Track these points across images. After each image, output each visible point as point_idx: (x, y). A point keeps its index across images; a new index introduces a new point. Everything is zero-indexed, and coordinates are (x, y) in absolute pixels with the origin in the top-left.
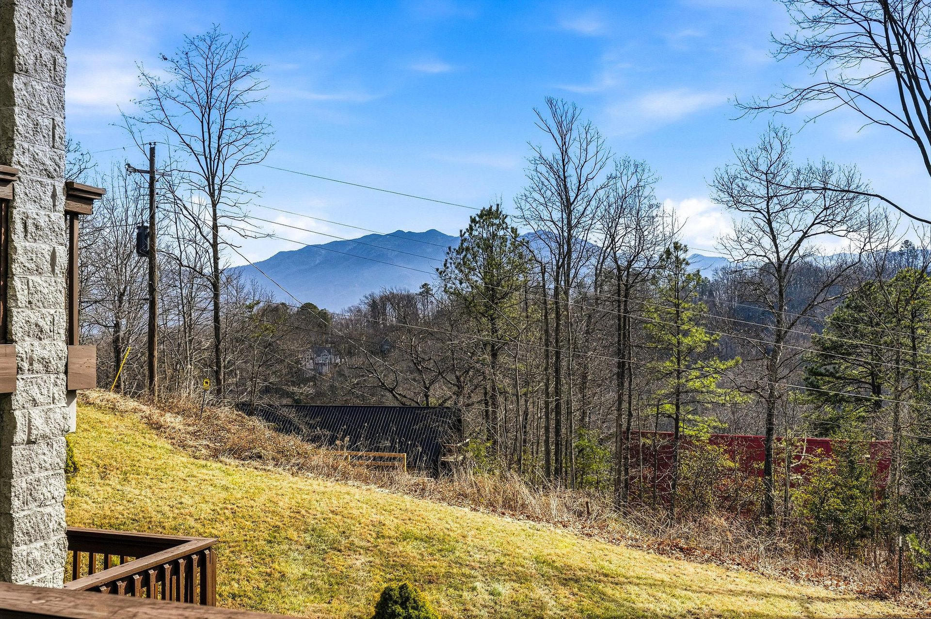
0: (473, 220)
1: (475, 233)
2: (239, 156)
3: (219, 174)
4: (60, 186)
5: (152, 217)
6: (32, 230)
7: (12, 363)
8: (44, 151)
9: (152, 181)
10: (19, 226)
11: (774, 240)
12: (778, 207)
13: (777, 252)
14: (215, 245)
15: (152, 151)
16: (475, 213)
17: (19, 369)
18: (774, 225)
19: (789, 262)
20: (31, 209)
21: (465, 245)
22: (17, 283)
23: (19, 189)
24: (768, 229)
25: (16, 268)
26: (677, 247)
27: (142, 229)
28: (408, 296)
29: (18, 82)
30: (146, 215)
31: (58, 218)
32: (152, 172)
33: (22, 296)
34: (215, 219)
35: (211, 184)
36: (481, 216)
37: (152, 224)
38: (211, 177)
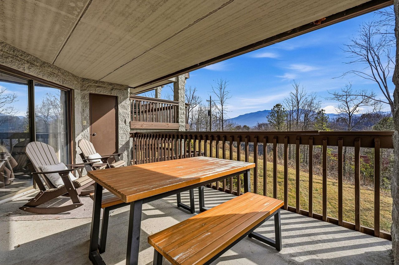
0: (274, 107)
1: (275, 109)
2: (227, 97)
3: (223, 101)
4: (185, 104)
5: (210, 109)
6: (181, 109)
7: (179, 125)
8: (182, 99)
9: (210, 102)
10: (180, 109)
11: (348, 108)
12: (350, 100)
13: (349, 110)
14: (222, 113)
15: (210, 97)
16: (275, 106)
17: (180, 126)
18: (348, 104)
19: (352, 113)
20: (181, 107)
21: (273, 112)
22: (179, 116)
23: (179, 104)
24: (347, 105)
25: (179, 114)
26: (322, 110)
27: (209, 111)
28: (266, 124)
29: (179, 91)
30: (210, 108)
31: (184, 108)
32: (210, 101)
33: (180, 118)
34: (222, 109)
35: (221, 102)
36: (276, 106)
37: (210, 110)
38: (222, 101)
